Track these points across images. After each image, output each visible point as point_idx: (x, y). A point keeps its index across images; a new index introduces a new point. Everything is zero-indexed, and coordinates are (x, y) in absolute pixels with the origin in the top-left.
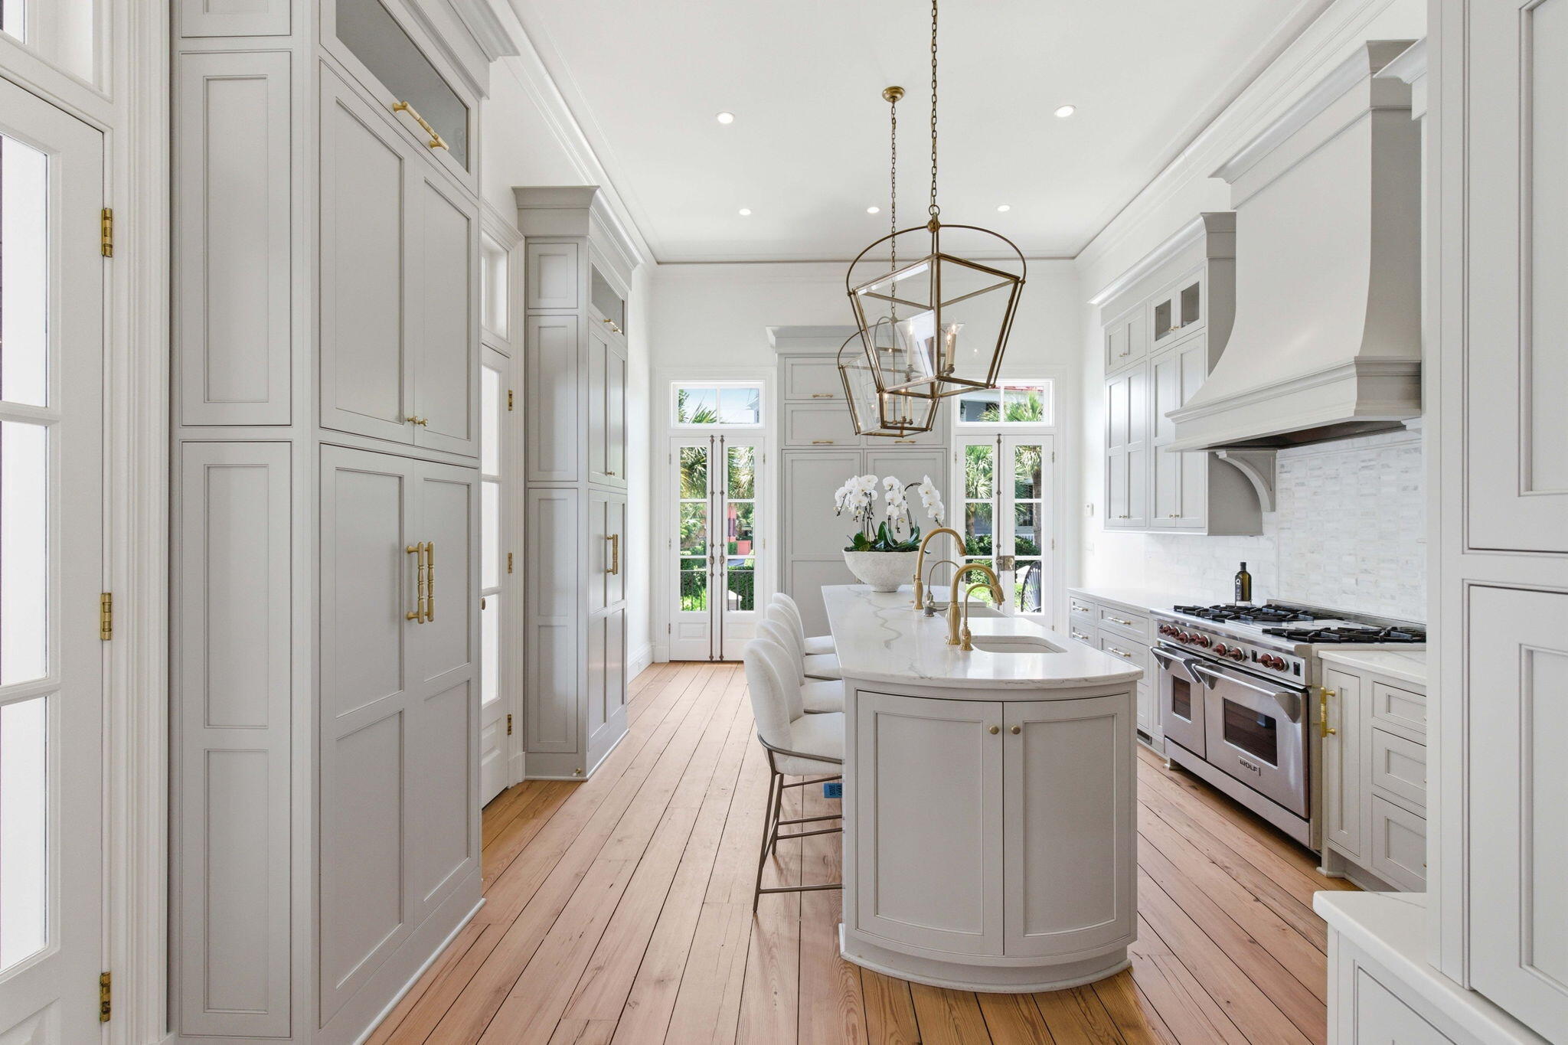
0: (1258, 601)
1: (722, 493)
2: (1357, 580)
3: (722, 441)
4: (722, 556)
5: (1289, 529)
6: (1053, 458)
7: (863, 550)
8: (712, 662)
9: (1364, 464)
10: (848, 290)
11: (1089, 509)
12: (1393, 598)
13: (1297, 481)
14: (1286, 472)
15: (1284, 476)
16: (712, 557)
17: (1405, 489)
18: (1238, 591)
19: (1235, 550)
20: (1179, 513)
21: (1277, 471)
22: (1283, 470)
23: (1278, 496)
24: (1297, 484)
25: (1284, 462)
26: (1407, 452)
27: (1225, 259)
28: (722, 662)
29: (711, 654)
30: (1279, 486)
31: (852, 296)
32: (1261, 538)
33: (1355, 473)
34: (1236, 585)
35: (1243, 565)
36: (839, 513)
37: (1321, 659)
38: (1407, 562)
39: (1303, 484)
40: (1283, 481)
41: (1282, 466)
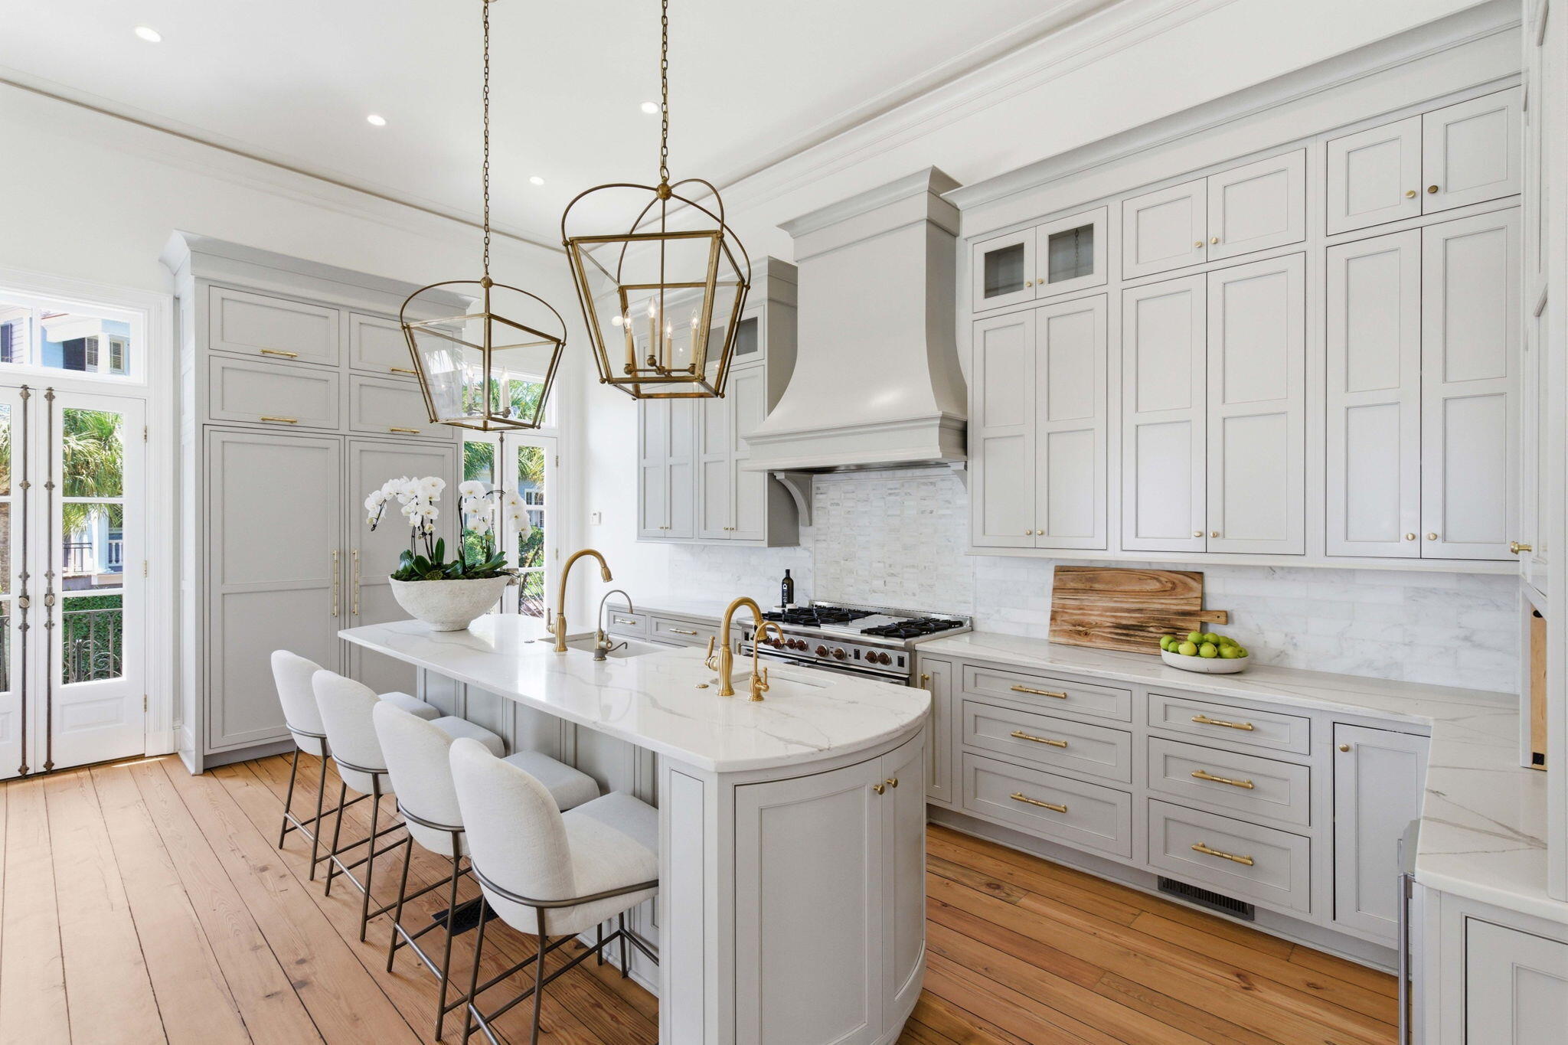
0: (801, 601)
1: (50, 486)
2: (885, 582)
3: (50, 396)
4: (50, 593)
5: (824, 540)
6: (557, 463)
7: (432, 578)
8: (24, 776)
9: (890, 491)
10: (564, 237)
11: (596, 518)
12: (914, 595)
13: (832, 501)
14: (821, 494)
15: (821, 496)
16: (25, 596)
17: (923, 512)
18: (785, 594)
19: (782, 559)
20: (734, 526)
21: (814, 492)
22: (819, 492)
23: (815, 513)
24: (832, 504)
25: (819, 485)
26: (925, 484)
27: (787, 305)
28: (50, 771)
29: (24, 763)
30: (815, 504)
31: (569, 247)
32: (798, 549)
33: (884, 498)
34: (783, 590)
35: (788, 572)
36: (374, 526)
37: (916, 651)
38: (925, 568)
39: (838, 504)
40: (819, 500)
41: (818, 488)
